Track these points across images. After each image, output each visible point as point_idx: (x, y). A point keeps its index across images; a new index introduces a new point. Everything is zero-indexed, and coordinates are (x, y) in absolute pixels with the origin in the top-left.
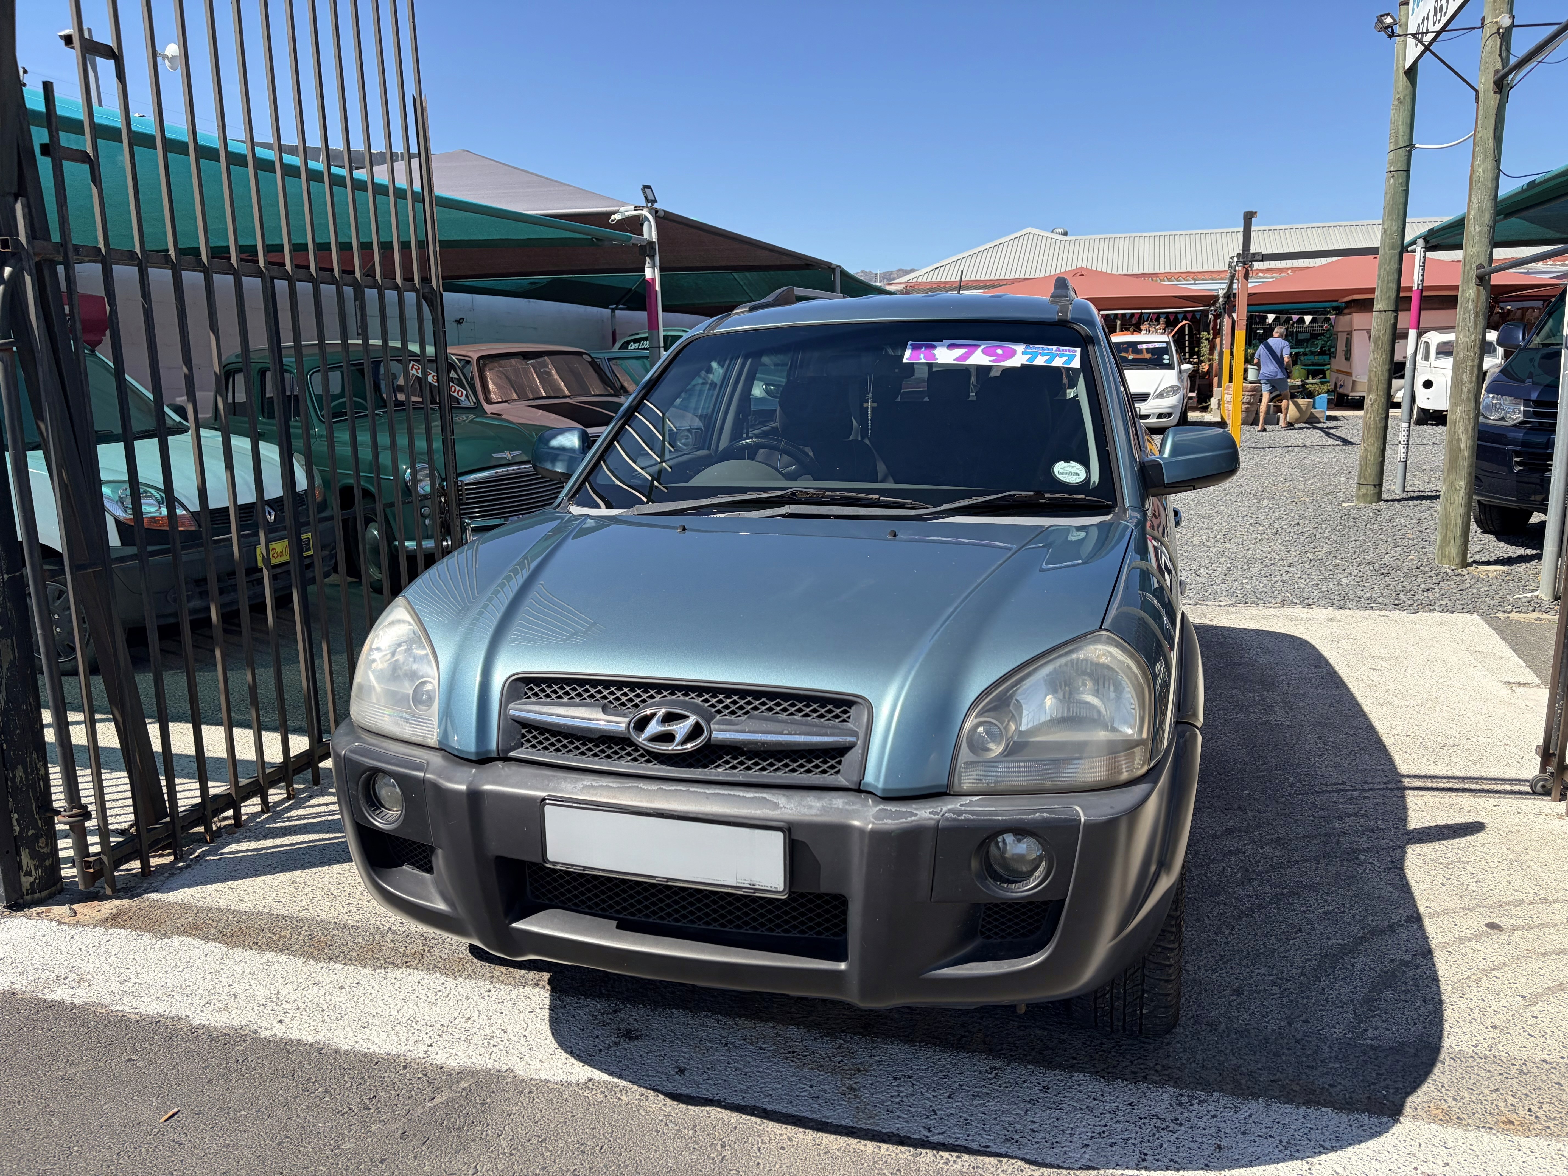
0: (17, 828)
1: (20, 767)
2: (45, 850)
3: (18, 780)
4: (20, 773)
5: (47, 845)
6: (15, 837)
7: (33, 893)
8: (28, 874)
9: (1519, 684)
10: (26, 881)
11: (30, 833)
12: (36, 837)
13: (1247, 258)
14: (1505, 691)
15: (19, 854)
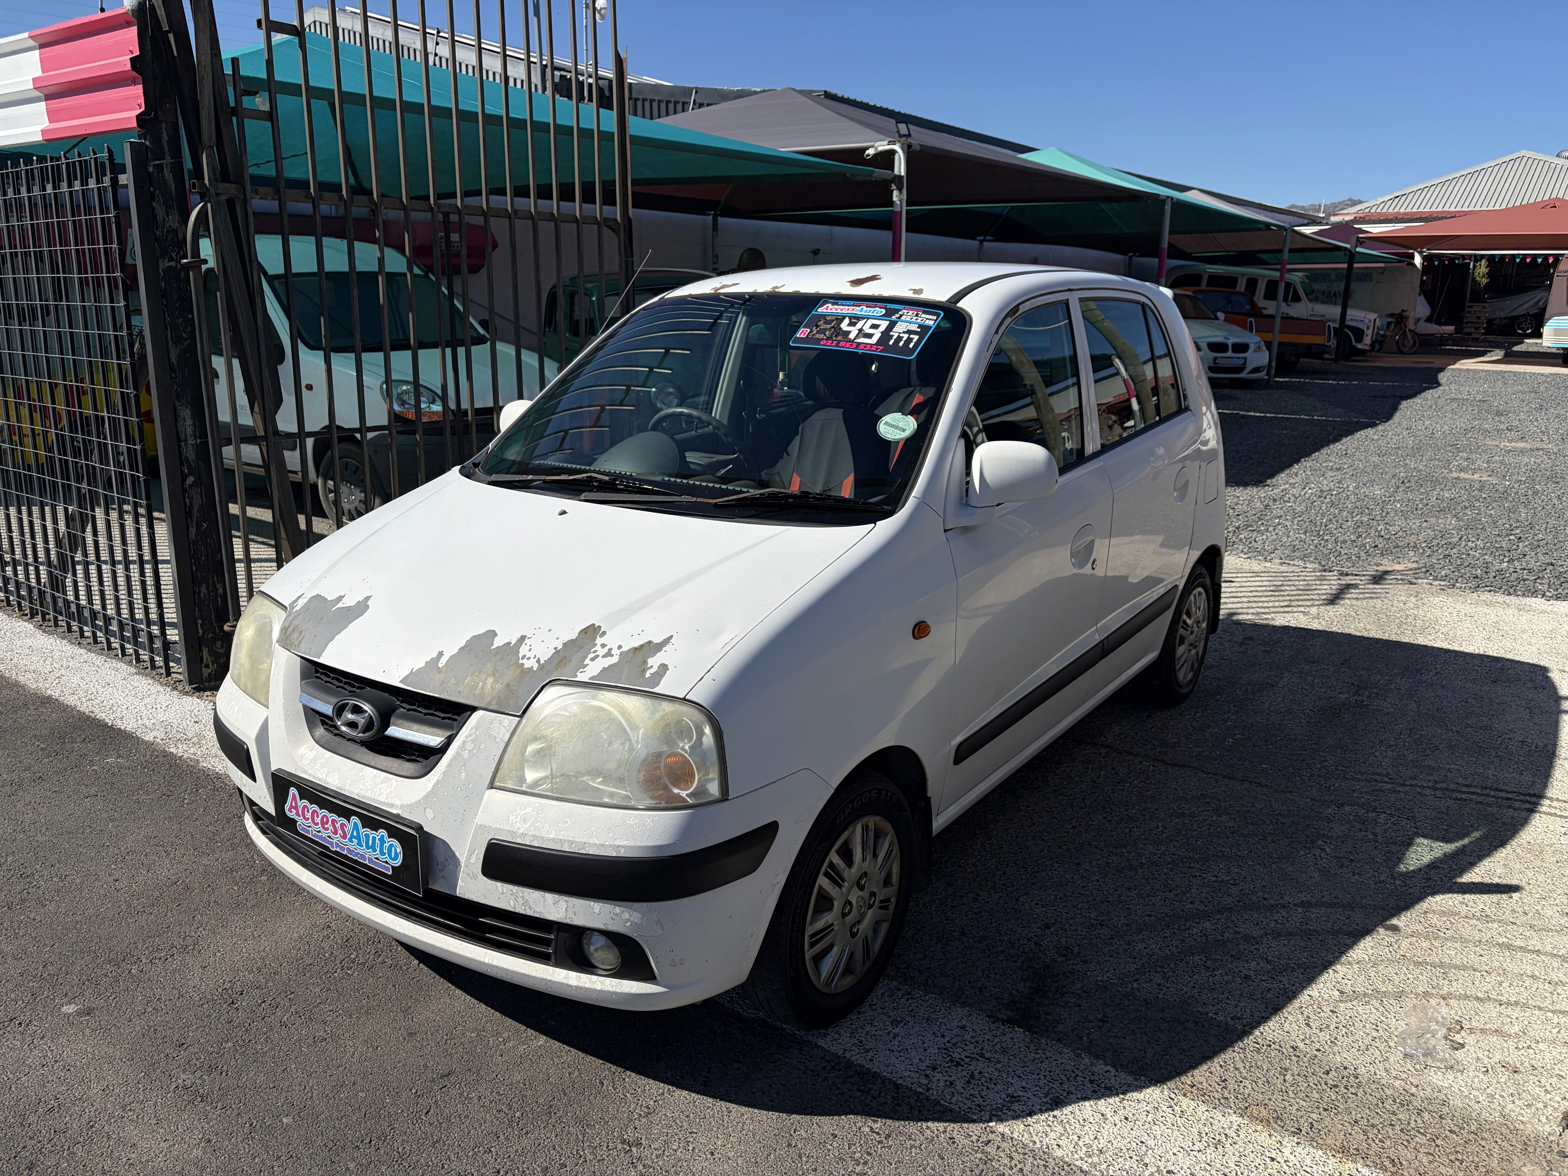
0: (201, 631)
1: (204, 585)
2: (221, 651)
3: (202, 595)
4: (204, 589)
5: (222, 647)
6: (199, 638)
7: (210, 681)
8: (207, 666)
10: (206, 672)
11: (210, 636)
12: (214, 641)
15: (201, 650)
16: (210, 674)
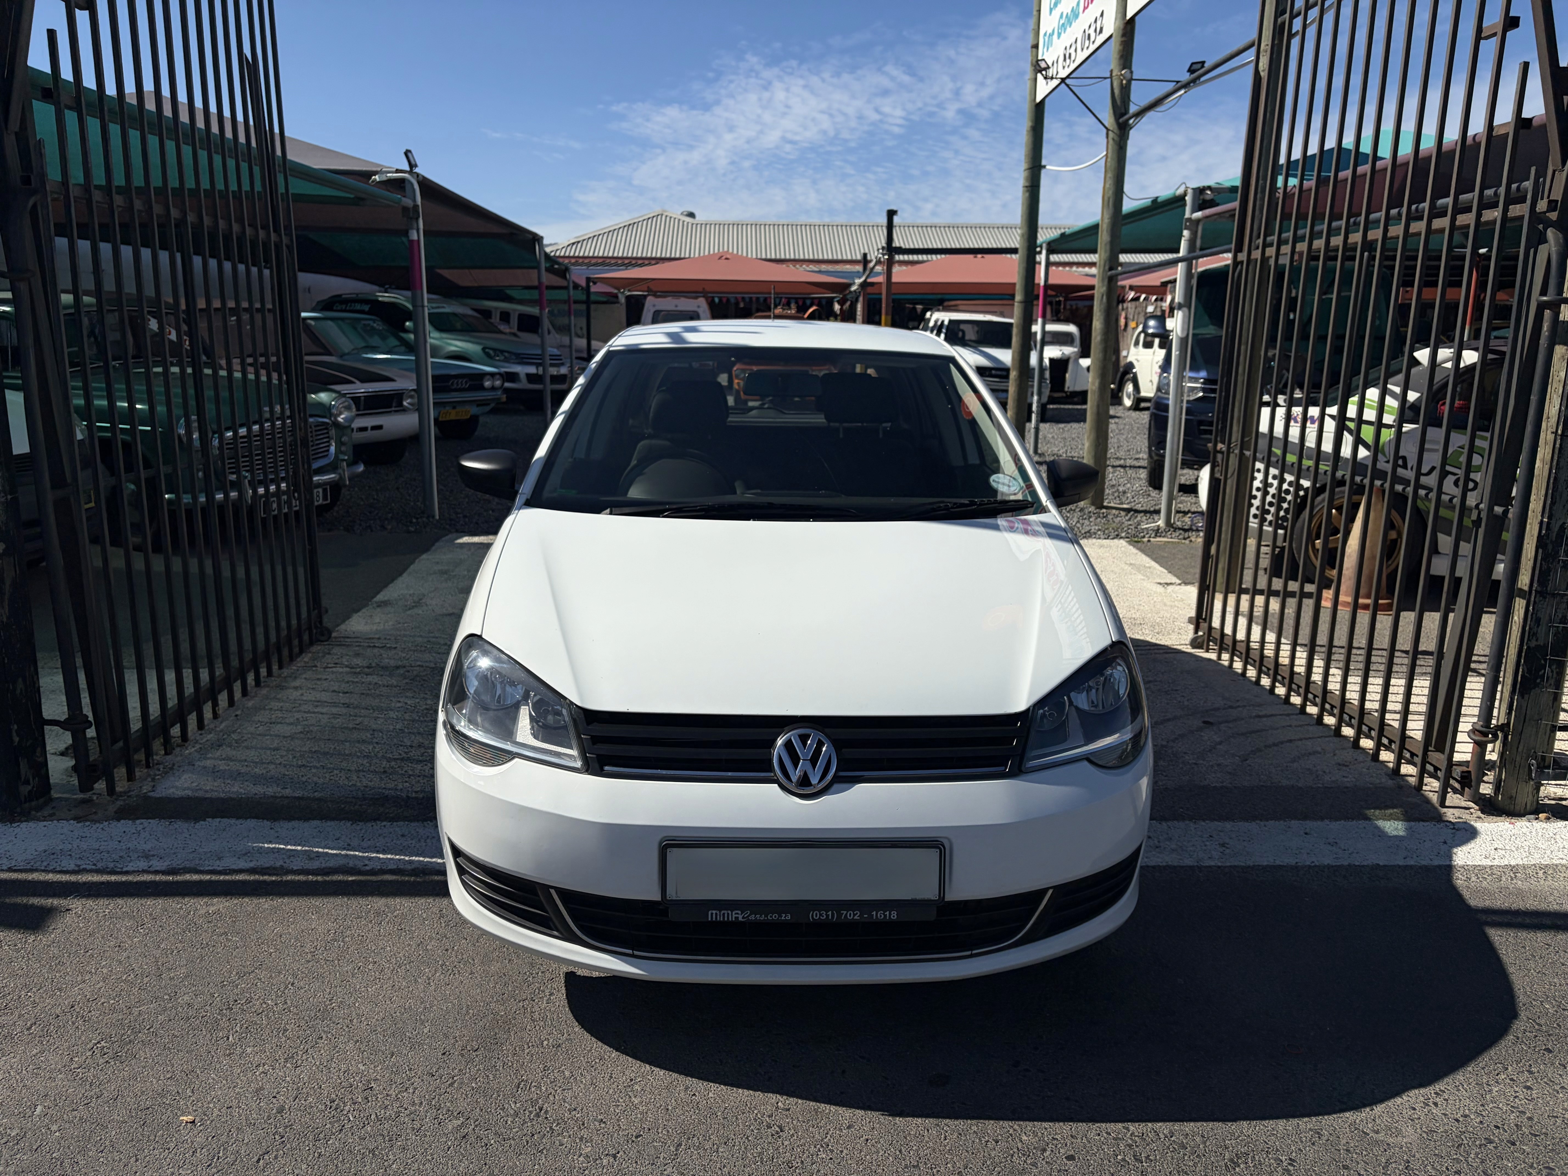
0: (16, 739)
1: (21, 680)
3: (18, 692)
4: (19, 686)
6: (15, 748)
8: (27, 782)
9: (1168, 584)
10: (25, 790)
13: (891, 249)
14: (1160, 589)
15: (19, 764)
16: (30, 792)
